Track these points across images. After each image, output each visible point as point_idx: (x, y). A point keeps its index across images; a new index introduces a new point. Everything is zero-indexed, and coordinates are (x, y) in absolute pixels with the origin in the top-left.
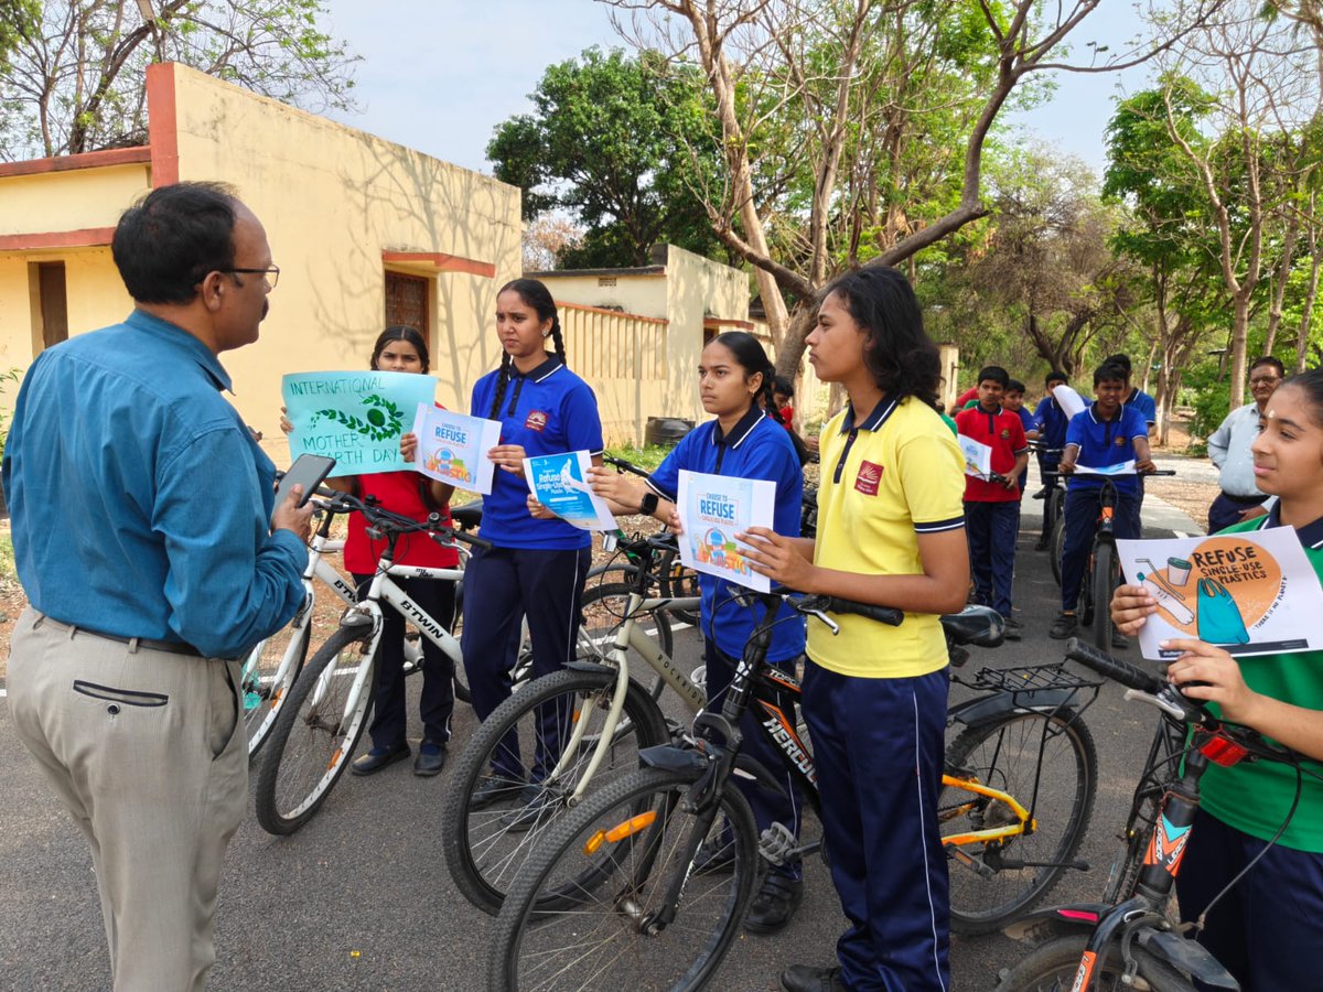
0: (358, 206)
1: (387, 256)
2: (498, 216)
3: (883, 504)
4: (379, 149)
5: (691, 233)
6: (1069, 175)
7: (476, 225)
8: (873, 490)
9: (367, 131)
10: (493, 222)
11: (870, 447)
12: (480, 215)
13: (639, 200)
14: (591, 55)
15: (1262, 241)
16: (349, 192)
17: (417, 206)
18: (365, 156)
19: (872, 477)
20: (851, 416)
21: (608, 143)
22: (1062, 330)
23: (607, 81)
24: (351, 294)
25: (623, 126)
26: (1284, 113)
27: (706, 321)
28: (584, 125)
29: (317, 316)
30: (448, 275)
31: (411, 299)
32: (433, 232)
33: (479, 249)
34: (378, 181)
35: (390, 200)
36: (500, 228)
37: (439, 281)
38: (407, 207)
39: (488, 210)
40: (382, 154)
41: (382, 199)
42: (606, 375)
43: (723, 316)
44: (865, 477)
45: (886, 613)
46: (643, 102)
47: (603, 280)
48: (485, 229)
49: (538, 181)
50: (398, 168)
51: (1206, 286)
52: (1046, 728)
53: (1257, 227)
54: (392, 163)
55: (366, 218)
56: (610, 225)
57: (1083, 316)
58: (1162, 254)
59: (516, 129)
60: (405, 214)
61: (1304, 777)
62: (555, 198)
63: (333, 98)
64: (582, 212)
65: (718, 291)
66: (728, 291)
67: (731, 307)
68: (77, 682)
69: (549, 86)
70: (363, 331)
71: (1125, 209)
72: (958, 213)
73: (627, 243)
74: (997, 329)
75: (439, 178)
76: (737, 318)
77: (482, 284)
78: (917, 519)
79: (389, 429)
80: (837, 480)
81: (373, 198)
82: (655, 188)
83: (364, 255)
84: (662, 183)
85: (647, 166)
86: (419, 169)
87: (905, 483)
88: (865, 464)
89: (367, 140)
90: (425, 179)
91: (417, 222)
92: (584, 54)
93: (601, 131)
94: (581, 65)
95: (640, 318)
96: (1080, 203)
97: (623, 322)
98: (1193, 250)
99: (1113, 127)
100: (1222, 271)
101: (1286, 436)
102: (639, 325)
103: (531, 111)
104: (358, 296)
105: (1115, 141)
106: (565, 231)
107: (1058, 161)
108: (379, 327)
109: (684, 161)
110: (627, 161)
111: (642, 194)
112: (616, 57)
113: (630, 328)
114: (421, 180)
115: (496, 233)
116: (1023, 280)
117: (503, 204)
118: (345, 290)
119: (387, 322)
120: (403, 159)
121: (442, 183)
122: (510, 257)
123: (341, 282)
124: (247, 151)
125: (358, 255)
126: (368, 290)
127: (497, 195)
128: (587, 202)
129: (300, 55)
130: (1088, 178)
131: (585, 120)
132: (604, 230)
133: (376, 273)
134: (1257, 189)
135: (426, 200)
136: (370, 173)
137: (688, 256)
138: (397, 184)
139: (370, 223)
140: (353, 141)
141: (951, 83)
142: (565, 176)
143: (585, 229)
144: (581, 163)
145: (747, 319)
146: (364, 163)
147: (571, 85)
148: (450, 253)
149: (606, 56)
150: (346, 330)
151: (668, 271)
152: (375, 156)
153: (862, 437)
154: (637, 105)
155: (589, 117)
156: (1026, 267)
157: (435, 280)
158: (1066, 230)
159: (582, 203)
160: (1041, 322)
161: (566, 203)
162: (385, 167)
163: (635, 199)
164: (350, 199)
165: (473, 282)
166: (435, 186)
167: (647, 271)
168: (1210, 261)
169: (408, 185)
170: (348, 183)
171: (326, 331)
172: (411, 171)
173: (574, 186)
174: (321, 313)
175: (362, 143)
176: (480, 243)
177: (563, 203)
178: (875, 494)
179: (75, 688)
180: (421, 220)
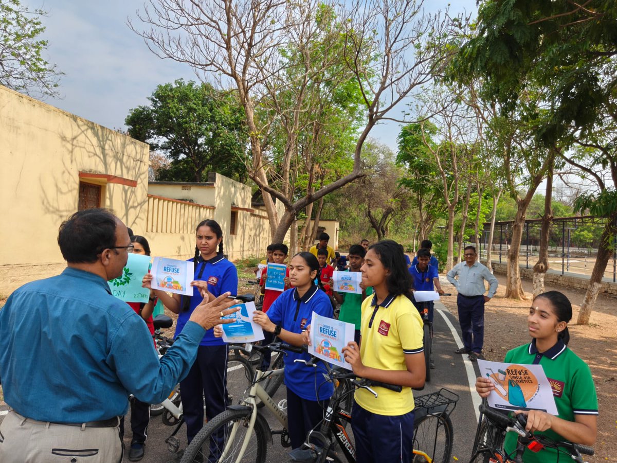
0: (68, 150)
1: (82, 174)
2: (138, 157)
3: (390, 340)
4: (80, 123)
5: (224, 167)
6: (383, 153)
7: (127, 161)
8: (386, 334)
9: (75, 114)
10: (135, 160)
11: (384, 314)
12: (129, 156)
13: (198, 149)
14: (179, 83)
15: (458, 185)
16: (64, 143)
17: (98, 151)
18: (73, 125)
19: (385, 329)
20: (376, 299)
21: (186, 123)
22: (380, 216)
23: (186, 95)
24: (62, 193)
25: (194, 116)
26: (465, 138)
27: (232, 208)
28: (175, 114)
29: (43, 203)
30: (112, 185)
31: (92, 195)
32: (105, 164)
33: (128, 173)
34: (79, 138)
35: (84, 148)
36: (139, 163)
37: (107, 187)
38: (94, 152)
39: (133, 154)
40: (82, 126)
41: (80, 147)
42: (185, 232)
43: (241, 206)
44: (383, 327)
45: (395, 387)
46: (203, 106)
47: (184, 187)
48: (131, 163)
49: (150, 137)
50: (89, 133)
51: (437, 202)
52: (438, 422)
53: (456, 181)
54: (87, 130)
55: (72, 156)
56: (183, 159)
57: (389, 211)
58: (420, 189)
59: (141, 113)
60: (92, 154)
61: (560, 452)
62: (157, 145)
63: (46, 89)
64: (170, 152)
65: (238, 194)
66: (243, 195)
67: (244, 202)
68: (53, 450)
69: (158, 94)
70: (66, 211)
71: (405, 169)
72: (352, 175)
73: (192, 168)
74: (354, 214)
75: (110, 138)
76: (246, 207)
77: (128, 189)
78: (405, 347)
79: (124, 281)
80: (370, 326)
81: (76, 146)
82: (205, 144)
83: (69, 173)
84: (209, 142)
85: (203, 134)
86: (100, 133)
87: (400, 333)
88: (382, 322)
89: (75, 119)
90: (103, 138)
91: (98, 159)
92: (176, 82)
93: (183, 117)
94: (174, 86)
95: (203, 206)
96: (387, 164)
97: (194, 208)
98: (432, 187)
99: (400, 137)
100: (444, 197)
101: (543, 317)
102: (202, 209)
103: (149, 105)
104: (65, 194)
105: (401, 142)
106: (160, 159)
107: (379, 146)
108: (75, 208)
109: (221, 135)
110: (195, 131)
111: (200, 146)
112: (191, 85)
113: (198, 211)
114: (101, 139)
115: (136, 165)
116: (366, 195)
117: (141, 151)
118: (59, 190)
119: (79, 207)
120: (93, 128)
121: (111, 141)
122: (142, 177)
123: (57, 186)
124: (10, 119)
125: (66, 174)
126: (71, 191)
127: (138, 148)
128: (173, 148)
129: (31, 70)
130: (391, 154)
131: (175, 111)
132: (180, 161)
133: (75, 182)
134: (456, 166)
135: (103, 149)
136: (75, 134)
137: (225, 178)
138: (89, 140)
139: (74, 158)
140: (68, 118)
141: (338, 112)
142: (163, 135)
143: (171, 160)
144: (172, 131)
145: (250, 207)
146: (72, 129)
147: (169, 95)
148: (113, 174)
149: (186, 84)
150: (58, 210)
151: (215, 185)
152: (78, 126)
153: (380, 309)
154: (200, 107)
155: (177, 110)
156: (367, 190)
157: (105, 187)
158: (383, 175)
159: (171, 148)
160: (373, 212)
161: (163, 148)
162: (83, 132)
163: (197, 147)
164: (64, 146)
165: (124, 189)
166: (108, 142)
167: (206, 184)
168: (439, 193)
169: (94, 141)
170: (64, 138)
171: (47, 211)
172: (96, 134)
173: (167, 140)
174: (45, 202)
175: (71, 120)
176: (128, 169)
177: (161, 148)
178: (387, 335)
179: (53, 453)
180: (100, 158)
